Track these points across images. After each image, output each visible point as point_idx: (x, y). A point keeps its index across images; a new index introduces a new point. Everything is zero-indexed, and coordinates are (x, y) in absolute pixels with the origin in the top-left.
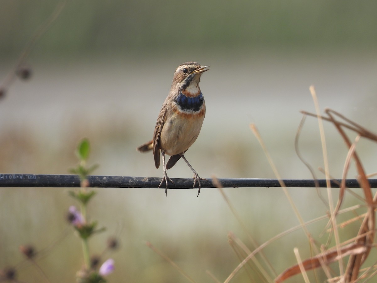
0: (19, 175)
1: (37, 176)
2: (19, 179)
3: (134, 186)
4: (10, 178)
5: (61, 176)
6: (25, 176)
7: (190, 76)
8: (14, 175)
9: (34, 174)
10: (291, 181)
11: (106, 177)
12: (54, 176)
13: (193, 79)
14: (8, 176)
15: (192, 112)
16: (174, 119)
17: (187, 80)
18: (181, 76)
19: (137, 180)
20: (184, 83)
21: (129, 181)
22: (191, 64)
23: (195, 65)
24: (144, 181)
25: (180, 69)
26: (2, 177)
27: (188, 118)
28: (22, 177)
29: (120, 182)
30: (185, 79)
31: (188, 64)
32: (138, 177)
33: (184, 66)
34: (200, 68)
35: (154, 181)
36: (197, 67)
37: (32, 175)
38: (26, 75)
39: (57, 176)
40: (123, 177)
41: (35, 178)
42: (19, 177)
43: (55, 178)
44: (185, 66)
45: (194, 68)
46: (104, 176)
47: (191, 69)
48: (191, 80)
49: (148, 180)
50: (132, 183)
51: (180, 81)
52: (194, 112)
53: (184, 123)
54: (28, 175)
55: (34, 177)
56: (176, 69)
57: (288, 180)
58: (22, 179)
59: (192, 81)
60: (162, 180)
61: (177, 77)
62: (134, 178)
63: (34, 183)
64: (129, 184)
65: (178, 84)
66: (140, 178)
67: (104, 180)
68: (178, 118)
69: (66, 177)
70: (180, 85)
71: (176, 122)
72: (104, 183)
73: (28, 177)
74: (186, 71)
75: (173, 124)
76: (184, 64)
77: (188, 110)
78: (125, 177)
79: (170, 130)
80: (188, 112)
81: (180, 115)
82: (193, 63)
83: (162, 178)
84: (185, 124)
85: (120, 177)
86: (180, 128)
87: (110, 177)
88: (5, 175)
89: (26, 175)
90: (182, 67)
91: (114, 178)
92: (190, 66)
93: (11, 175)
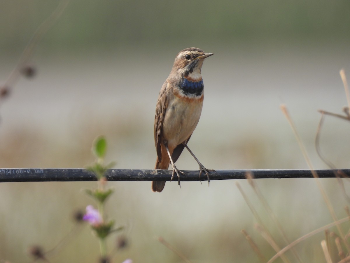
0: (26, 170)
1: (44, 170)
2: (26, 173)
3: (143, 179)
4: (17, 172)
5: (69, 170)
6: (32, 171)
7: (193, 62)
8: (21, 169)
9: (41, 169)
10: (304, 171)
11: (115, 170)
12: (62, 170)
13: (196, 66)
14: (15, 170)
15: (194, 97)
16: (176, 104)
17: (190, 66)
18: (183, 62)
19: (146, 173)
20: (186, 69)
21: (138, 174)
22: (194, 50)
23: (198, 51)
24: (153, 174)
25: (181, 54)
26: (9, 172)
27: (189, 102)
28: (29, 171)
29: (129, 175)
30: (188, 65)
31: (191, 50)
32: (148, 170)
33: (186, 52)
34: (204, 55)
35: (164, 173)
36: (201, 53)
37: (39, 169)
38: (30, 73)
39: (65, 170)
40: (132, 170)
41: (43, 173)
42: (26, 171)
43: (63, 172)
44: (188, 53)
45: (197, 54)
46: (113, 170)
47: (194, 55)
48: (194, 67)
49: (158, 173)
50: (141, 176)
51: (183, 67)
52: (196, 96)
53: (186, 108)
54: (35, 169)
55: (42, 171)
56: (178, 55)
57: (301, 171)
58: (30, 174)
59: (196, 68)
60: (173, 173)
61: (179, 62)
62: (143, 170)
63: (41, 177)
64: (138, 177)
65: (180, 70)
66: (150, 171)
67: (113, 174)
68: (179, 102)
69: (74, 171)
70: (182, 71)
71: (178, 107)
72: (113, 177)
73: (36, 171)
74: (188, 57)
75: (175, 110)
76: (186, 50)
77: (191, 95)
78: (134, 170)
79: (172, 116)
80: (190, 96)
81: (182, 99)
82: (196, 49)
83: (172, 171)
84: (188, 109)
85: (129, 170)
86: (183, 113)
87: (118, 170)
88: (12, 170)
89: (33, 169)
90: (184, 53)
91: (123, 171)
92: (194, 52)
93: (18, 170)
